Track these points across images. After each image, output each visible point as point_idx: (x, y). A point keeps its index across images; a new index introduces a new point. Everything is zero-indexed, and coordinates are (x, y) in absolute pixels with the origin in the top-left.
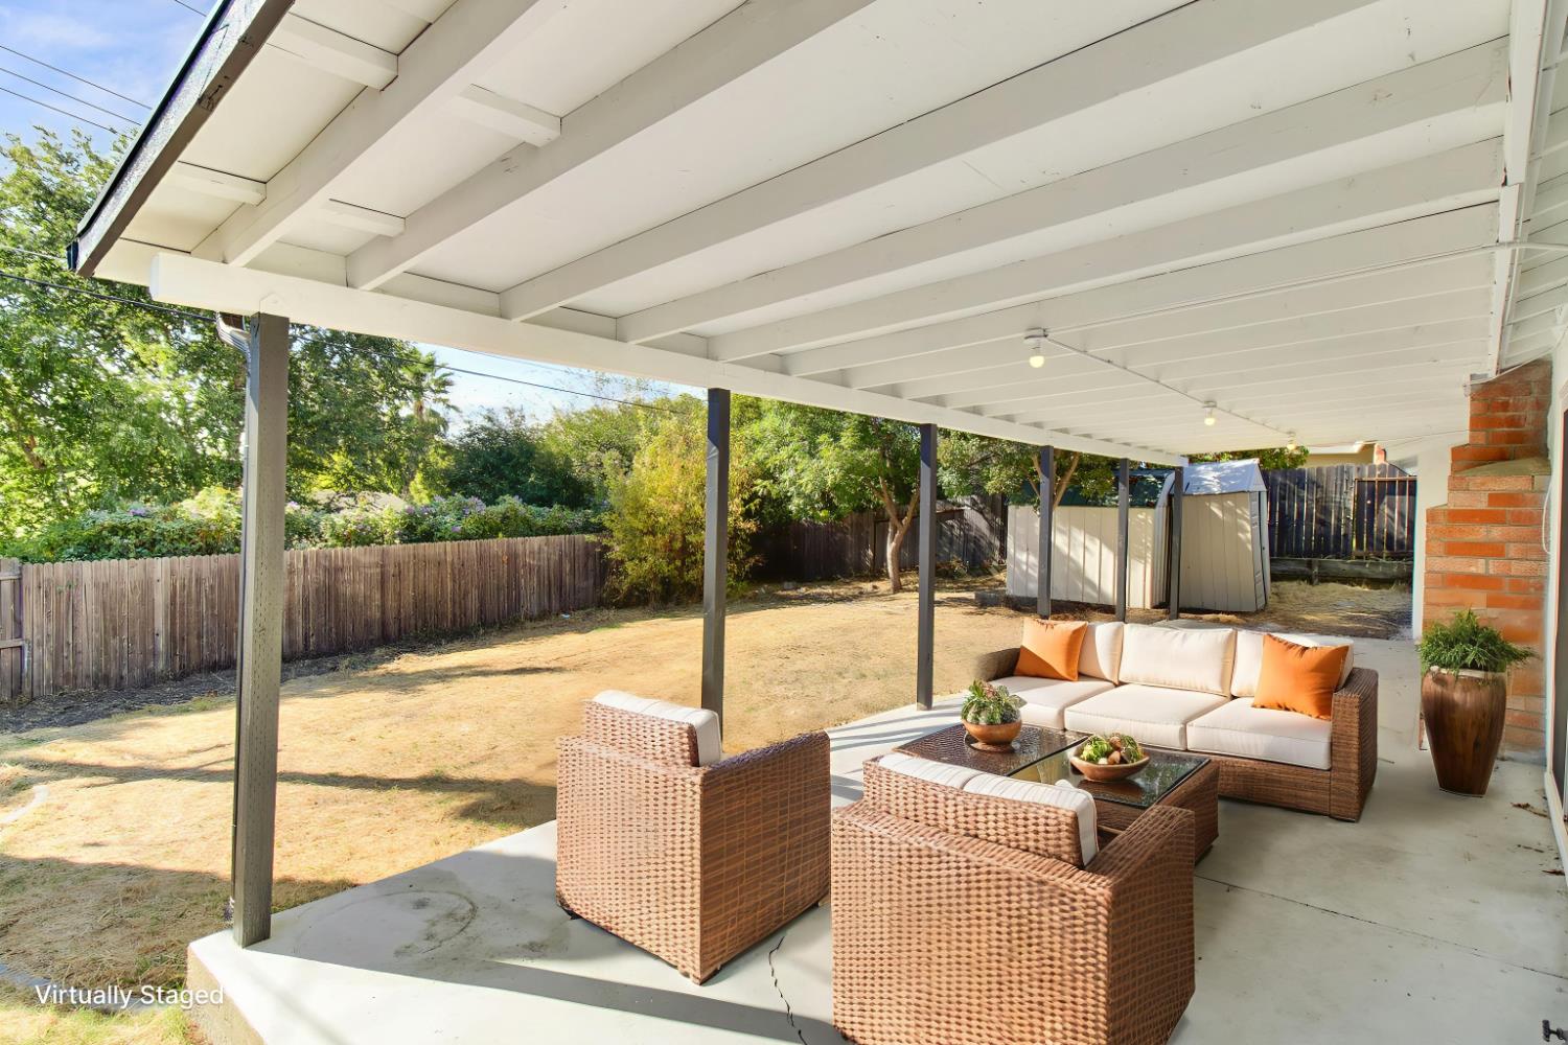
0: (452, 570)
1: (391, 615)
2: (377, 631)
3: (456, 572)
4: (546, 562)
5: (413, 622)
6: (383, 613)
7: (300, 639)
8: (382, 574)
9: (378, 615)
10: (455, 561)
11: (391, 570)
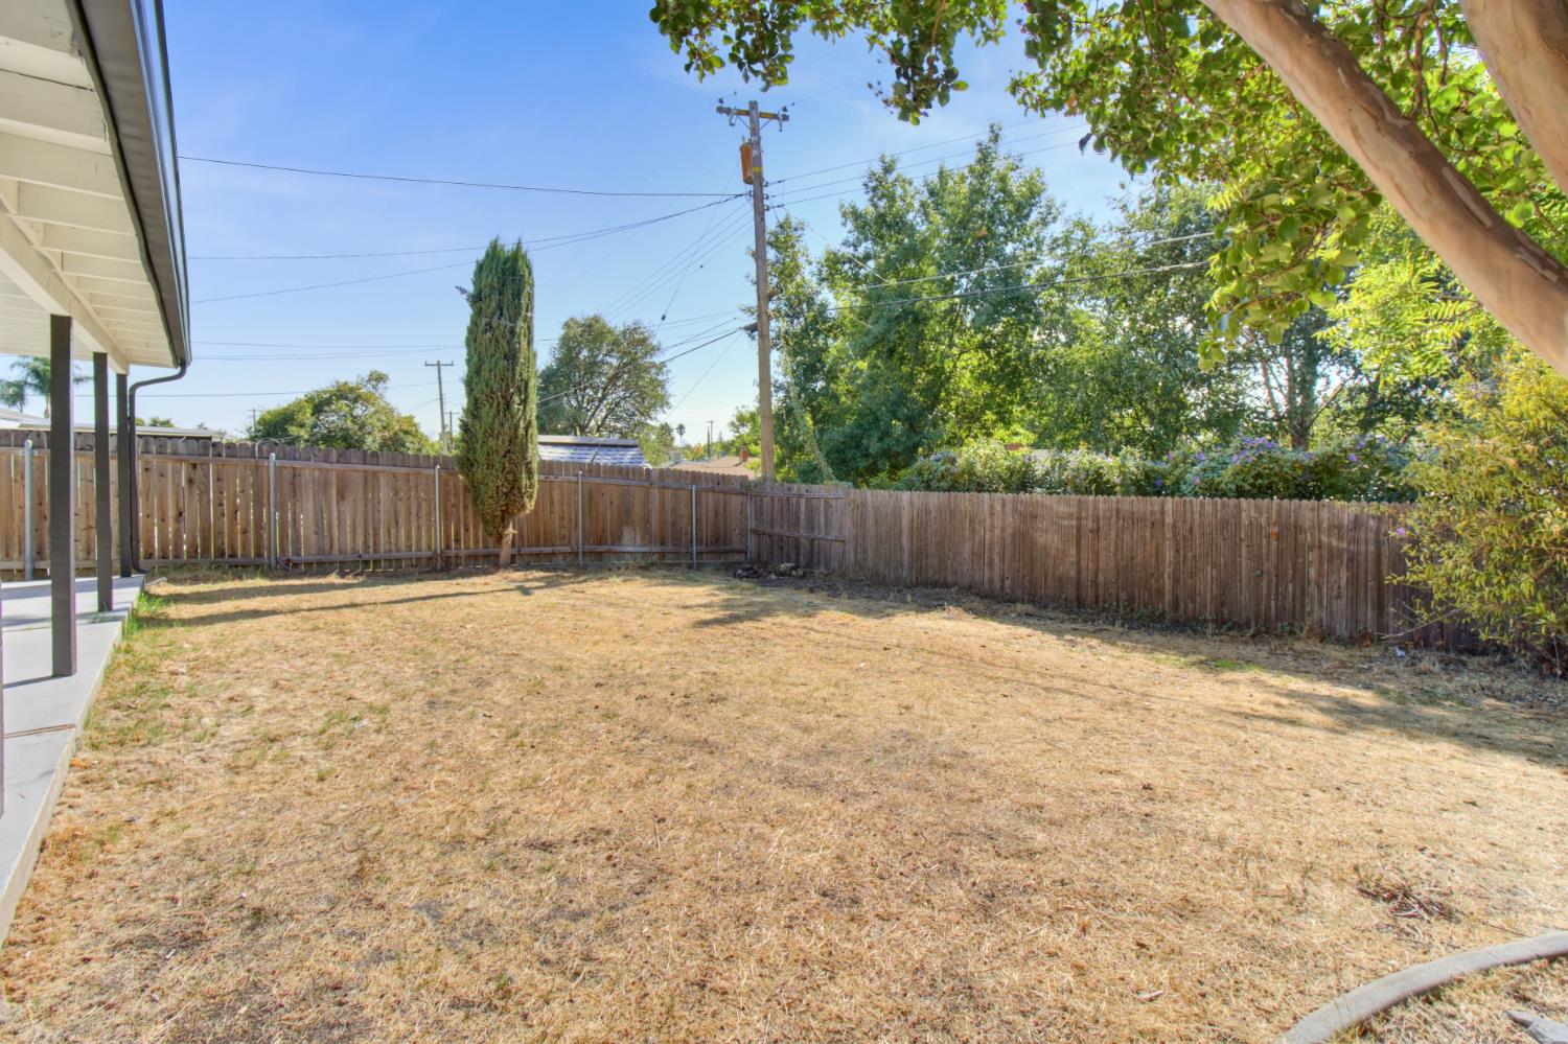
0: (1175, 536)
1: (1087, 576)
2: (1071, 592)
3: (1180, 538)
4: (1371, 548)
5: (1113, 591)
6: (1079, 572)
7: (997, 579)
8: (1079, 528)
9: (1073, 573)
10: (1179, 524)
11: (1090, 524)
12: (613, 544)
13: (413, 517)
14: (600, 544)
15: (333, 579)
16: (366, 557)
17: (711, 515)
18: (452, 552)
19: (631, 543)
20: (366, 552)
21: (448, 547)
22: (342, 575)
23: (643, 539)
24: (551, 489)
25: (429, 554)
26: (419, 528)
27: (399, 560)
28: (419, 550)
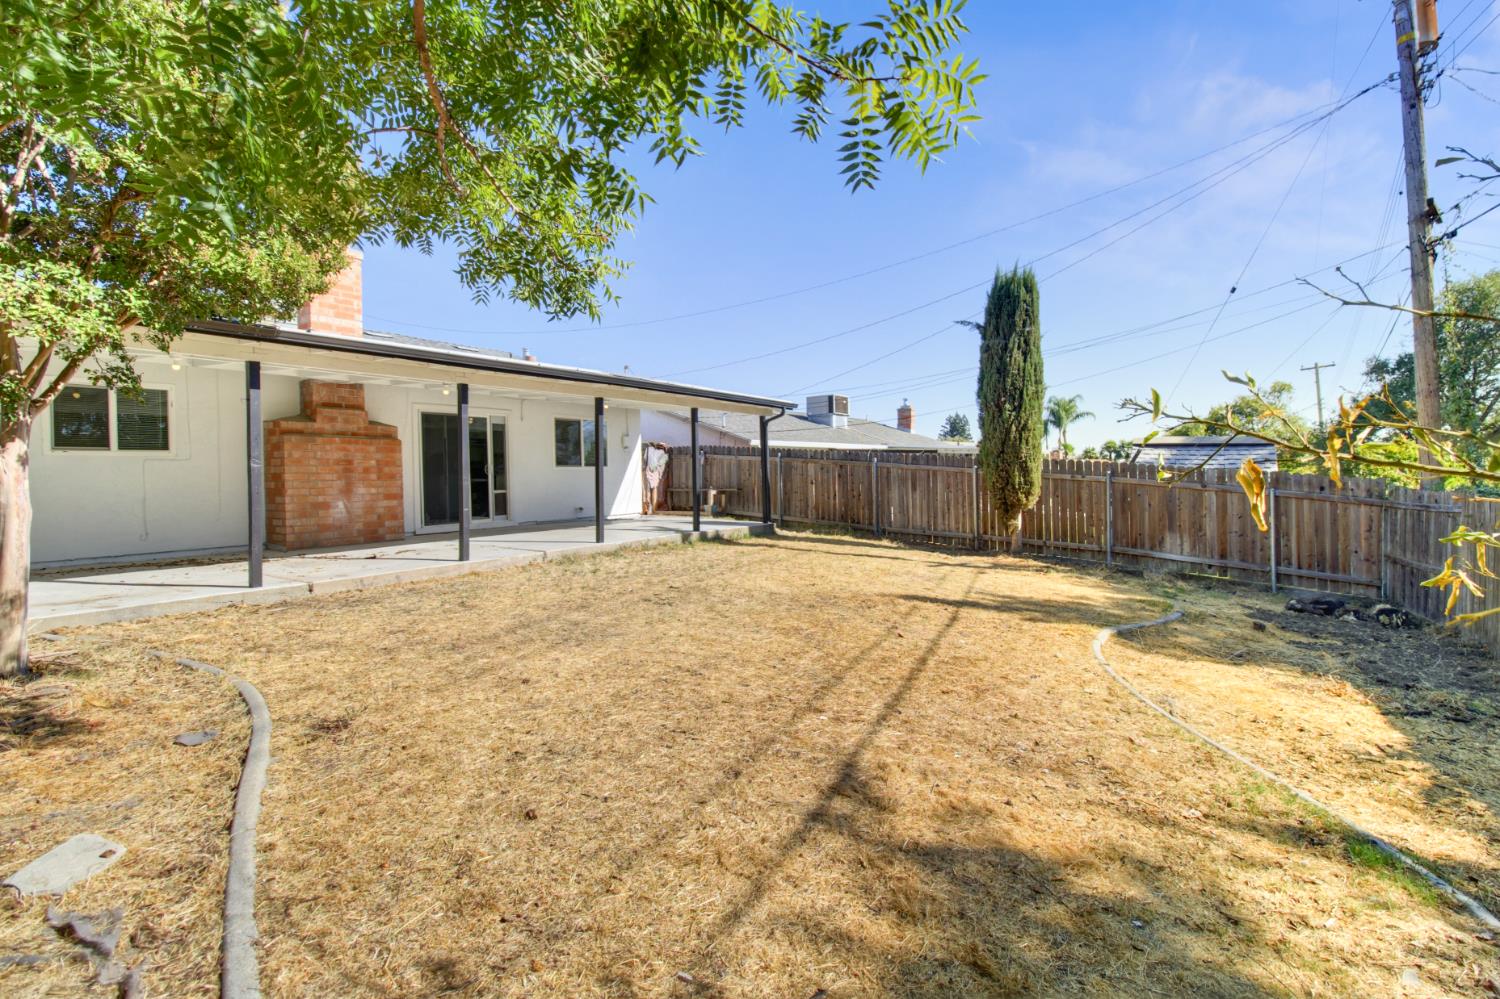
12: (1152, 549)
13: (960, 506)
14: (1134, 546)
15: (885, 542)
16: (928, 533)
17: (1308, 529)
18: (986, 537)
19: (1176, 550)
20: (929, 529)
21: (985, 533)
22: (892, 540)
23: (1193, 547)
24: (1079, 488)
25: (971, 536)
26: (964, 515)
27: (951, 538)
28: (964, 532)
